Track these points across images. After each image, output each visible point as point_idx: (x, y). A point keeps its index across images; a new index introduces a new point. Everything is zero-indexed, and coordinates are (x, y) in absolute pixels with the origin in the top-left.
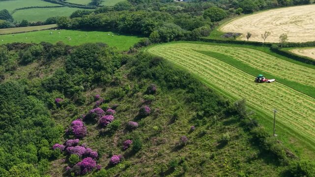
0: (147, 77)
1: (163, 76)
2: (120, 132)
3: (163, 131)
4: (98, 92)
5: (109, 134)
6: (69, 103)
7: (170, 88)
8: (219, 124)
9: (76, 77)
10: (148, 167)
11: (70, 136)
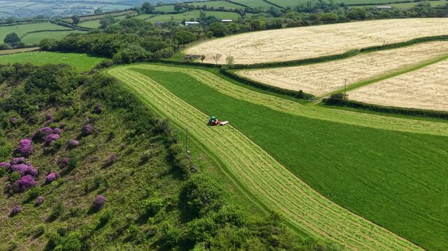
0: (97, 96)
1: (110, 96)
2: (62, 151)
3: (99, 149)
4: (52, 112)
5: (52, 152)
6: (23, 122)
7: (114, 107)
8: (147, 142)
9: (33, 97)
10: (78, 184)
11: (17, 155)
